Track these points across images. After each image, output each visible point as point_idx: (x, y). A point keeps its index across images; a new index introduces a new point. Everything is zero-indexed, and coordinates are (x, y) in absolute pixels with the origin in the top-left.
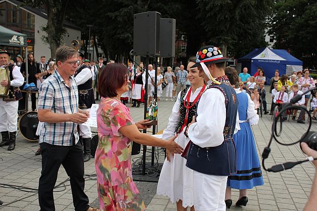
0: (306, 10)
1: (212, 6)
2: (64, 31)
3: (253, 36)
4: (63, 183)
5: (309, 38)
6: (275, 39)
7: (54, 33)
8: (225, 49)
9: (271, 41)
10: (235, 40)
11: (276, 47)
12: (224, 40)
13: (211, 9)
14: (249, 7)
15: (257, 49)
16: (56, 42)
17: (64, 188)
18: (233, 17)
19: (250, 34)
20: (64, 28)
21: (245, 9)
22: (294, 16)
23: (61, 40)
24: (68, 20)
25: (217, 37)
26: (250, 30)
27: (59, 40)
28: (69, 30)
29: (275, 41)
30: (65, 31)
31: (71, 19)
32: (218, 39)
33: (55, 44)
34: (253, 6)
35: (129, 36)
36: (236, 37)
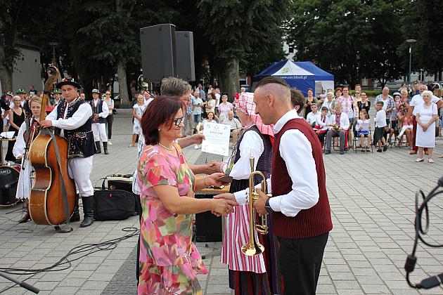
0: (331, 10)
1: (217, 10)
2: (16, 53)
3: (271, 46)
4: (65, 257)
5: (336, 46)
6: (296, 48)
7: (4, 55)
8: (236, 65)
9: (291, 51)
10: (248, 52)
11: (299, 59)
12: (236, 53)
13: (216, 14)
14: (263, 9)
15: (276, 63)
16: (7, 68)
17: (68, 265)
18: (245, 22)
19: (266, 44)
20: (16, 48)
21: (259, 12)
22: (315, 18)
23: (14, 65)
24: (20, 37)
25: (227, 51)
26: (266, 38)
27: (12, 65)
28: (24, 52)
29: (295, 51)
30: (19, 52)
31: (24, 36)
32: (228, 53)
33: (6, 72)
34: (268, 7)
35: (109, 56)
36: (250, 49)
